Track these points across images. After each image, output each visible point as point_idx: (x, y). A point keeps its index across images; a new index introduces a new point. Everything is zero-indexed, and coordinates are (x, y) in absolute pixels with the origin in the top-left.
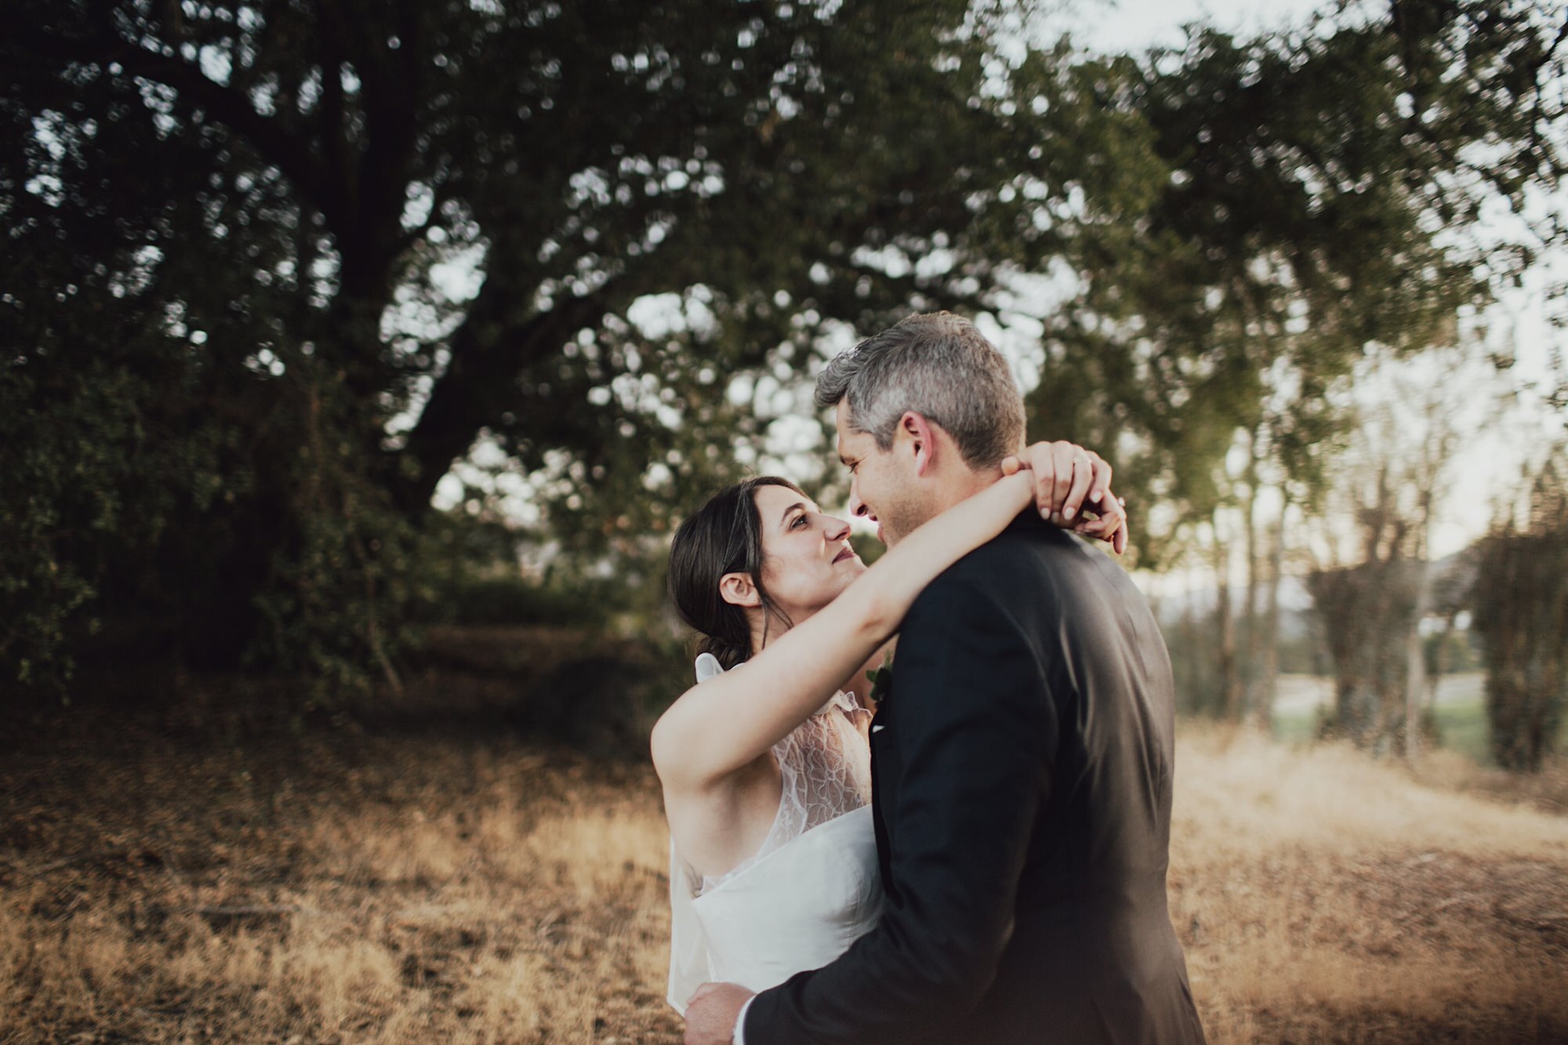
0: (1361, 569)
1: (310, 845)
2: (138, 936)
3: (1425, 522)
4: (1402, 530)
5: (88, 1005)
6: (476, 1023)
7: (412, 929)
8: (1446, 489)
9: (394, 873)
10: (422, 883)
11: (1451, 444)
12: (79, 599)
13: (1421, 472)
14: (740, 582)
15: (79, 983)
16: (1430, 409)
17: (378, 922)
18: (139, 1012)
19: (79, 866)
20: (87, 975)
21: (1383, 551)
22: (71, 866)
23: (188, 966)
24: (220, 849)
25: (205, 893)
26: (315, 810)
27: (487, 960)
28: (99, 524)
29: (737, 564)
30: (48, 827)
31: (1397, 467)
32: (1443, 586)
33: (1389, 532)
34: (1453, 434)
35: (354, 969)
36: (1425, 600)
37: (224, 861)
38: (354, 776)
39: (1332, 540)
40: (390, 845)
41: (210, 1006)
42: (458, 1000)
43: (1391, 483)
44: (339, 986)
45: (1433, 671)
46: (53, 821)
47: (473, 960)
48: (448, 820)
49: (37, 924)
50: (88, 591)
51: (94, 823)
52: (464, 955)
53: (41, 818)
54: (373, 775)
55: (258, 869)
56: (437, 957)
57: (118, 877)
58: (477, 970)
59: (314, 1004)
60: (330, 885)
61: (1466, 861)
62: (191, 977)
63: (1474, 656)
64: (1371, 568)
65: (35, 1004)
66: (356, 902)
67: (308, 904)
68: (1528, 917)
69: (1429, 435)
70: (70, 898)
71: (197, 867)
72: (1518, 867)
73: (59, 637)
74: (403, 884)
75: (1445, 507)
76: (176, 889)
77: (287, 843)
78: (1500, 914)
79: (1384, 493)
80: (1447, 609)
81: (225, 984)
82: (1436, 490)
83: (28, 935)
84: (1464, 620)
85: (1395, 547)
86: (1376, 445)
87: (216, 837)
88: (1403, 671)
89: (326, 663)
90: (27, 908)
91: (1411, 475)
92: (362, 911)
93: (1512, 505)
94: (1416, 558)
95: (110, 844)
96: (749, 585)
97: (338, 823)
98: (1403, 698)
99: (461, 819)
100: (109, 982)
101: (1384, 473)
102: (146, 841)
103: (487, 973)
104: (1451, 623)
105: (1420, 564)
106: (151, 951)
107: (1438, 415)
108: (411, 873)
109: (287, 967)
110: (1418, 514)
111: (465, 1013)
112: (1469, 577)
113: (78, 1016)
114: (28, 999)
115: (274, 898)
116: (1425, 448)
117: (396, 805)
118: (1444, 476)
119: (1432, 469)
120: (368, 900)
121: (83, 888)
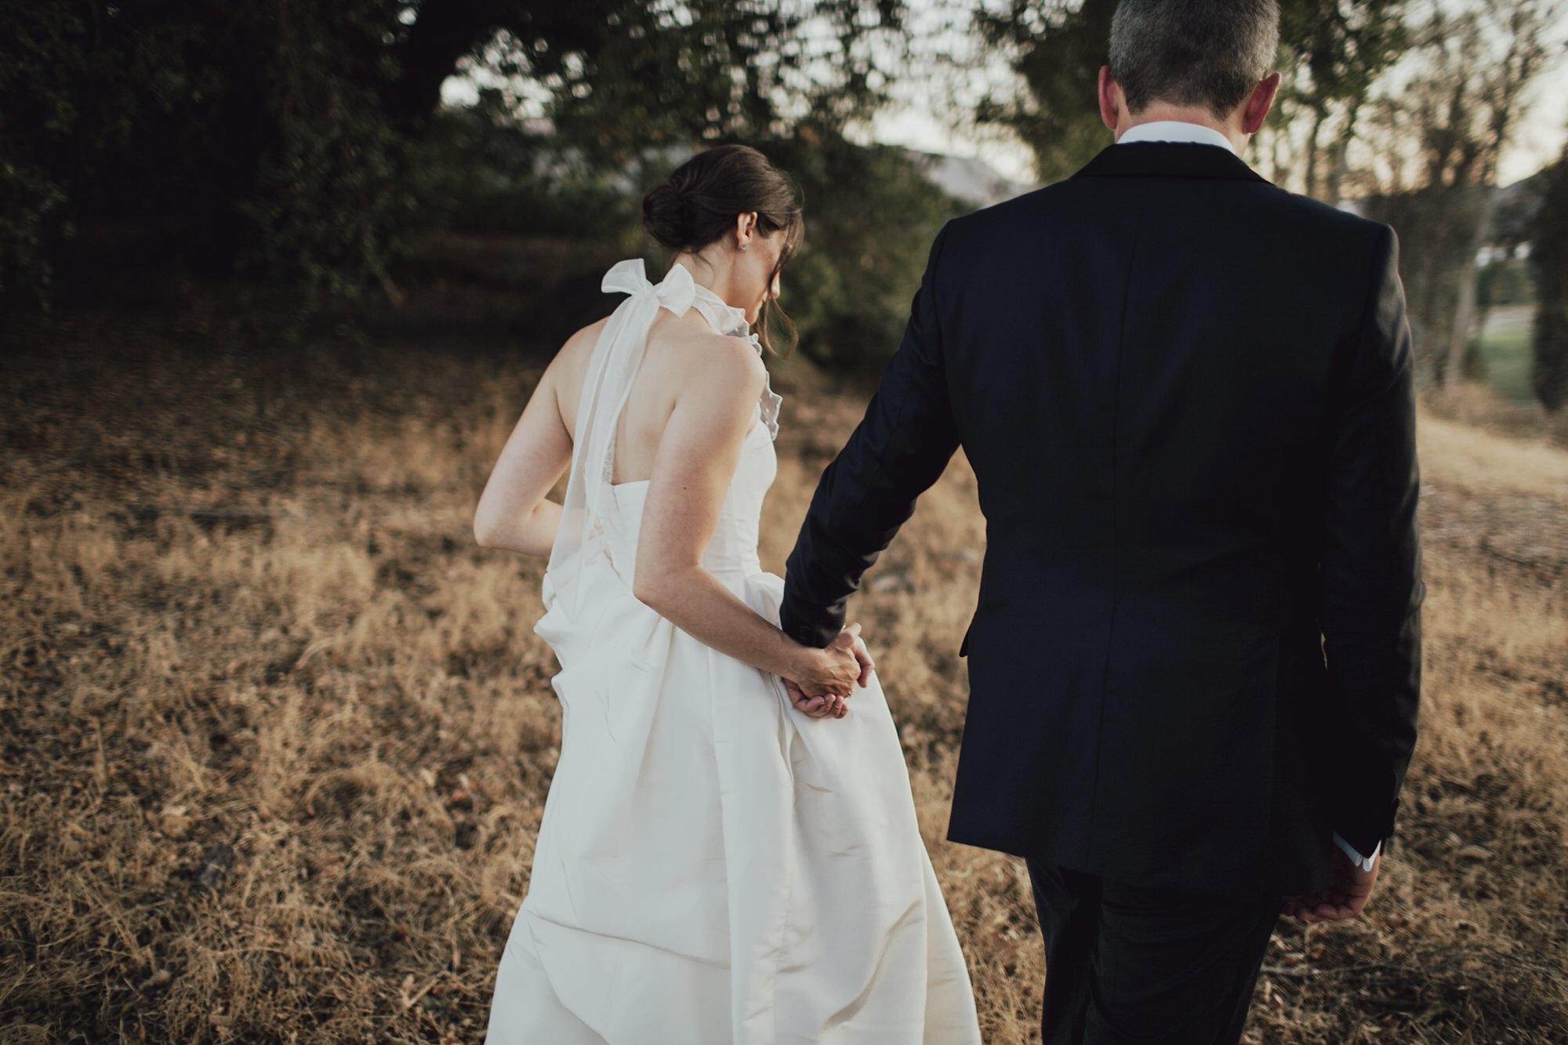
0: (1421, 194)
1: (307, 452)
2: (130, 534)
3: (1495, 147)
4: (1471, 151)
5: (73, 598)
6: (443, 623)
7: (396, 533)
8: (1523, 110)
9: (384, 479)
10: (412, 491)
11: (1534, 62)
12: (49, 203)
13: (1500, 92)
15: (69, 578)
16: (1516, 23)
17: (364, 527)
18: (124, 607)
19: (80, 466)
20: (77, 571)
21: (1448, 175)
22: (73, 466)
23: (175, 563)
24: (219, 453)
25: (198, 495)
26: (315, 418)
27: (465, 566)
28: (52, 125)
30: (52, 429)
31: (1474, 85)
32: (1506, 213)
33: (1456, 156)
34: (1539, 52)
35: (333, 570)
36: (1485, 228)
37: (222, 465)
38: (356, 386)
39: (1396, 162)
40: (384, 451)
41: (193, 601)
42: (431, 602)
43: (1467, 102)
44: (316, 585)
45: (1484, 302)
46: (57, 423)
47: (450, 563)
48: (442, 431)
49: (33, 522)
50: (59, 195)
51: (98, 426)
52: (442, 560)
53: (47, 420)
54: (372, 386)
55: (256, 473)
56: (416, 560)
57: (116, 478)
58: (453, 573)
59: (290, 601)
60: (320, 490)
61: (1466, 494)
62: (177, 575)
63: (1529, 288)
64: (1433, 193)
65: (26, 596)
66: (345, 507)
67: (295, 507)
68: (1510, 551)
69: (1512, 53)
70: (68, 497)
71: (194, 471)
72: (1518, 502)
73: (34, 241)
74: (392, 493)
75: (1520, 130)
76: (169, 490)
77: (284, 449)
78: (1484, 547)
79: (1458, 113)
80: (1507, 239)
81: (209, 582)
82: (1513, 111)
83: (23, 532)
84: (1523, 251)
85: (1462, 170)
86: (1455, 59)
87: (216, 442)
88: (1453, 301)
89: (316, 271)
90: (23, 506)
91: (1487, 96)
92: (349, 516)
94: (1482, 182)
95: (111, 447)
97: (336, 430)
98: (1449, 329)
99: (456, 429)
100: (97, 576)
101: (1460, 90)
102: (148, 444)
103: (461, 578)
104: (1511, 253)
105: (1487, 189)
106: (139, 548)
107: (1525, 31)
108: (401, 479)
109: (268, 566)
110: (1491, 138)
111: (434, 614)
112: (1534, 205)
113: (66, 608)
114: (19, 591)
115: (264, 502)
116: (1506, 65)
117: (396, 414)
118: (1522, 97)
119: (1511, 89)
120: (356, 504)
121: (82, 489)
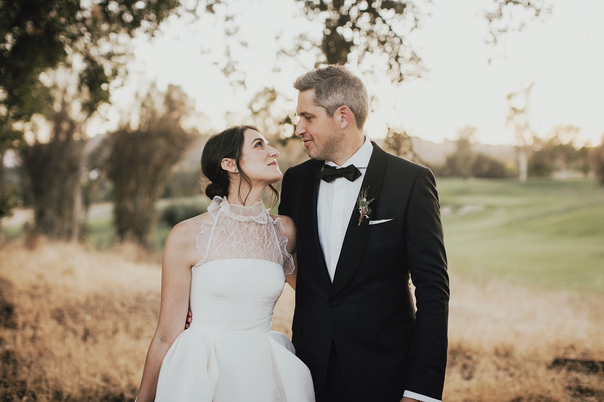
4: (72, 126)
14: (230, 162)
21: (62, 137)
29: (231, 155)
33: (66, 127)
36: (84, 162)
45: (86, 203)
64: (55, 145)
79: (64, 104)
93: (129, 114)
94: (81, 140)
96: (233, 164)
98: (71, 218)
110: (81, 118)
112: (107, 152)
